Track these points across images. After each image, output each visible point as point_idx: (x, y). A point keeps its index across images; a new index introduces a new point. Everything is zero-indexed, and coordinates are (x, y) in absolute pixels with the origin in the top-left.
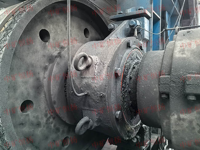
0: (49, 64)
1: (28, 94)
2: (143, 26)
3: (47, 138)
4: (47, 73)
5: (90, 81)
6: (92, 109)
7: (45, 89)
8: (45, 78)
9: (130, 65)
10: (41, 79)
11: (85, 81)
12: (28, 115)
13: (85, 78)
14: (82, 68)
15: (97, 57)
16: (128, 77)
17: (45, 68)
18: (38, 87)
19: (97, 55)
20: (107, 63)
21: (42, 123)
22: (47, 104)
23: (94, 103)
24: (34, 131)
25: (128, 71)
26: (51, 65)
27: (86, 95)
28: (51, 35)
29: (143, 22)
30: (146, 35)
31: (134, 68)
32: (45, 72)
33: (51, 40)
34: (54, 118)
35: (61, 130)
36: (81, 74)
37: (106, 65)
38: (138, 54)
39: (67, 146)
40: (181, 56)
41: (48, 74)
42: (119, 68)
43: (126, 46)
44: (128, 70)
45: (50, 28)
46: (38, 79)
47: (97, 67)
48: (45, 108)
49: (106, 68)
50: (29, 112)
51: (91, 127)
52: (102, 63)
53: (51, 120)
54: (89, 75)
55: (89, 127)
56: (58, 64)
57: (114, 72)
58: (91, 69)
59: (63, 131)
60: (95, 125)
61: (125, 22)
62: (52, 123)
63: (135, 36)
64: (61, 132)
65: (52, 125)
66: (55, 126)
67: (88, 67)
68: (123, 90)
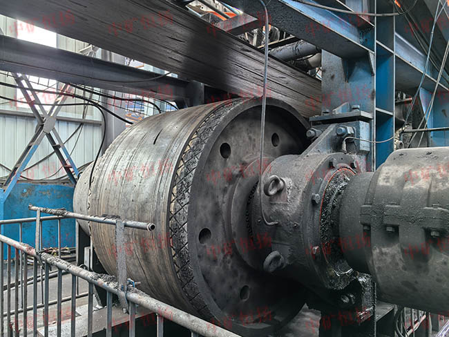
0: (229, 184)
1: (207, 221)
2: (358, 133)
3: (223, 281)
4: (227, 196)
5: (282, 209)
6: (283, 242)
7: (224, 216)
8: (224, 203)
9: (333, 191)
10: (220, 204)
11: (275, 208)
12: (205, 247)
13: (275, 204)
14: (272, 192)
15: (290, 179)
16: (330, 205)
17: (225, 190)
18: (216, 214)
19: (290, 177)
20: (303, 187)
21: (218, 258)
22: (225, 237)
23: (286, 235)
24: (210, 268)
25: (330, 198)
26: (231, 186)
27: (276, 224)
28: (232, 149)
29: (358, 128)
30: (364, 145)
31: (339, 193)
32: (224, 195)
33: (232, 155)
34: (232, 256)
35: (239, 274)
36: (270, 200)
37: (301, 190)
38: (347, 174)
39: (245, 300)
40: (385, 184)
41: (228, 198)
42: (317, 195)
43: (327, 166)
44: (330, 196)
45: (232, 141)
46: (216, 204)
47: (290, 191)
48: (223, 241)
49: (301, 193)
50: (205, 244)
51: (282, 264)
52: (296, 187)
53: (228, 258)
54: (279, 201)
55: (280, 264)
56: (240, 185)
57: (310, 199)
58: (282, 195)
59: (242, 277)
60: (287, 262)
61: (332, 127)
62: (229, 263)
63: (343, 151)
64: (239, 277)
65: (230, 265)
66: (232, 267)
67: (279, 192)
68: (323, 221)
